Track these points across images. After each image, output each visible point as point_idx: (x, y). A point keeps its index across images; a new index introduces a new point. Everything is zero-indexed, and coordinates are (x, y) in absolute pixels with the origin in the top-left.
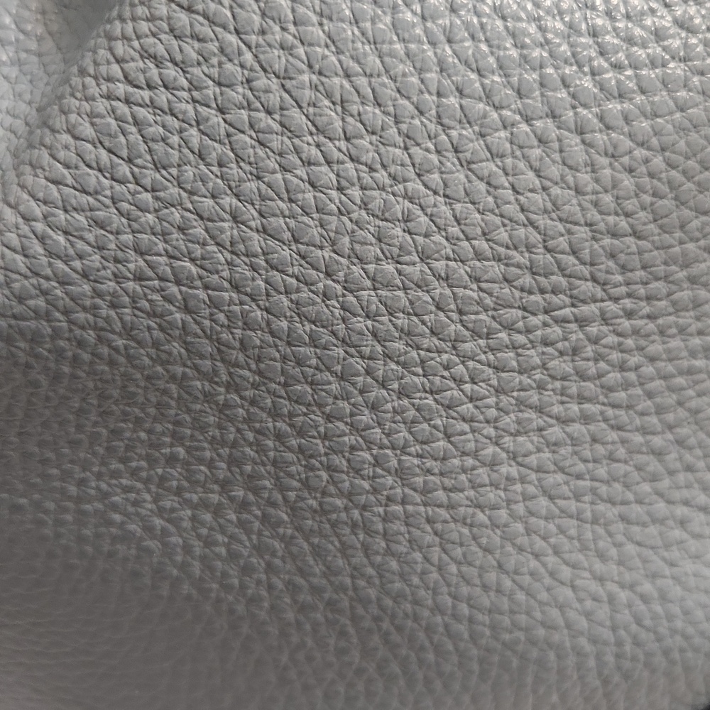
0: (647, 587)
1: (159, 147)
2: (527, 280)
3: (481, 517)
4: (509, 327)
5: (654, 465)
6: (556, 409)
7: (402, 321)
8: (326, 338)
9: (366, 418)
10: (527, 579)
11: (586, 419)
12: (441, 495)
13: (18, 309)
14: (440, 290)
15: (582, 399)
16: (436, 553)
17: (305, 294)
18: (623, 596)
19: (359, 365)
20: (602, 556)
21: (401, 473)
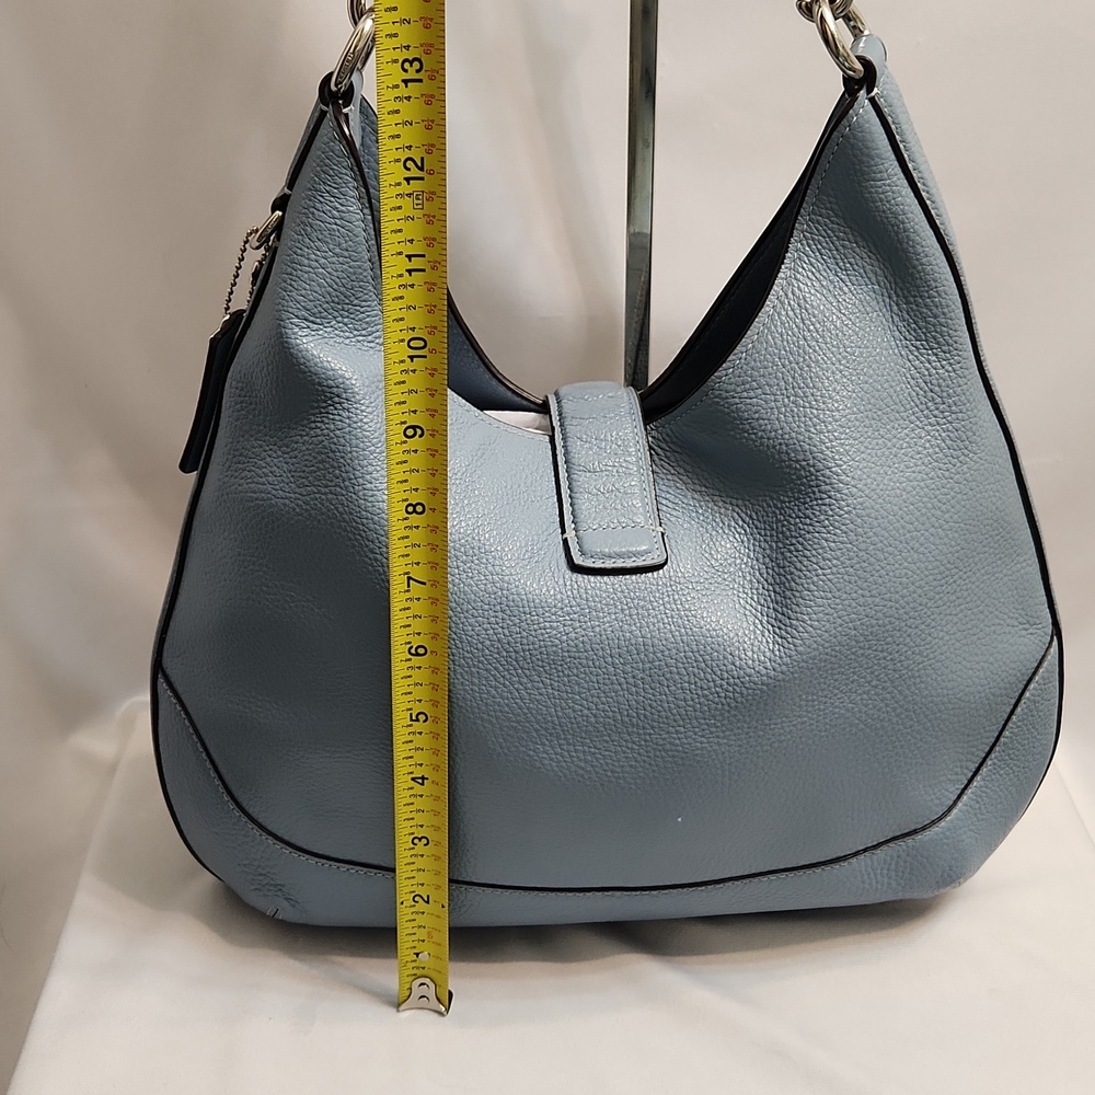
0: (991, 659)
1: (838, 585)
2: (939, 577)
3: (943, 657)
4: (939, 593)
5: (982, 617)
6: (954, 612)
7: (912, 605)
8: (893, 620)
9: (908, 640)
10: (959, 673)
11: (962, 611)
12: (932, 656)
13: (809, 650)
14: (919, 591)
15: (959, 605)
16: (934, 676)
17: (885, 610)
18: (986, 665)
19: (903, 624)
20: (977, 655)
21: (920, 654)
